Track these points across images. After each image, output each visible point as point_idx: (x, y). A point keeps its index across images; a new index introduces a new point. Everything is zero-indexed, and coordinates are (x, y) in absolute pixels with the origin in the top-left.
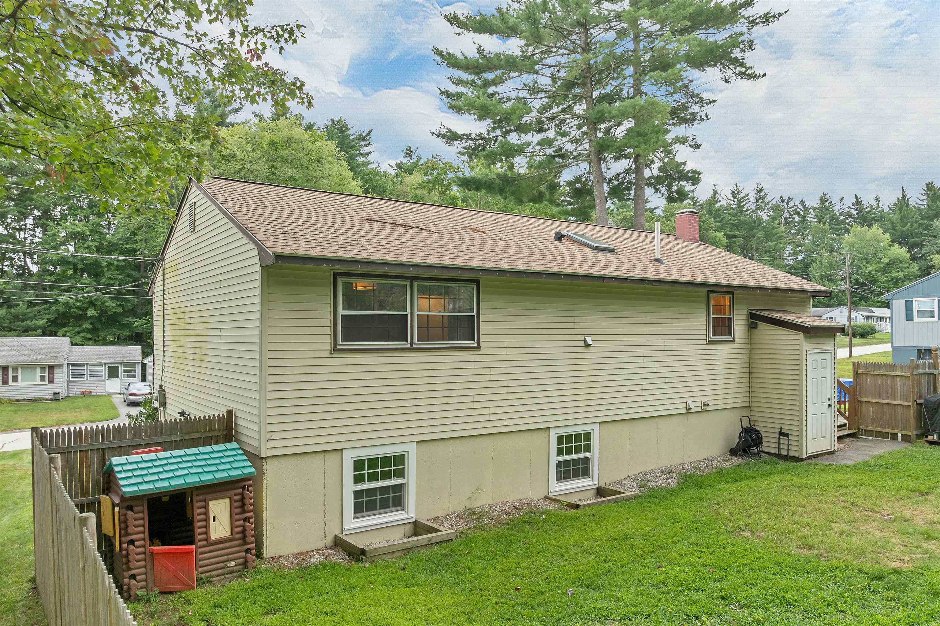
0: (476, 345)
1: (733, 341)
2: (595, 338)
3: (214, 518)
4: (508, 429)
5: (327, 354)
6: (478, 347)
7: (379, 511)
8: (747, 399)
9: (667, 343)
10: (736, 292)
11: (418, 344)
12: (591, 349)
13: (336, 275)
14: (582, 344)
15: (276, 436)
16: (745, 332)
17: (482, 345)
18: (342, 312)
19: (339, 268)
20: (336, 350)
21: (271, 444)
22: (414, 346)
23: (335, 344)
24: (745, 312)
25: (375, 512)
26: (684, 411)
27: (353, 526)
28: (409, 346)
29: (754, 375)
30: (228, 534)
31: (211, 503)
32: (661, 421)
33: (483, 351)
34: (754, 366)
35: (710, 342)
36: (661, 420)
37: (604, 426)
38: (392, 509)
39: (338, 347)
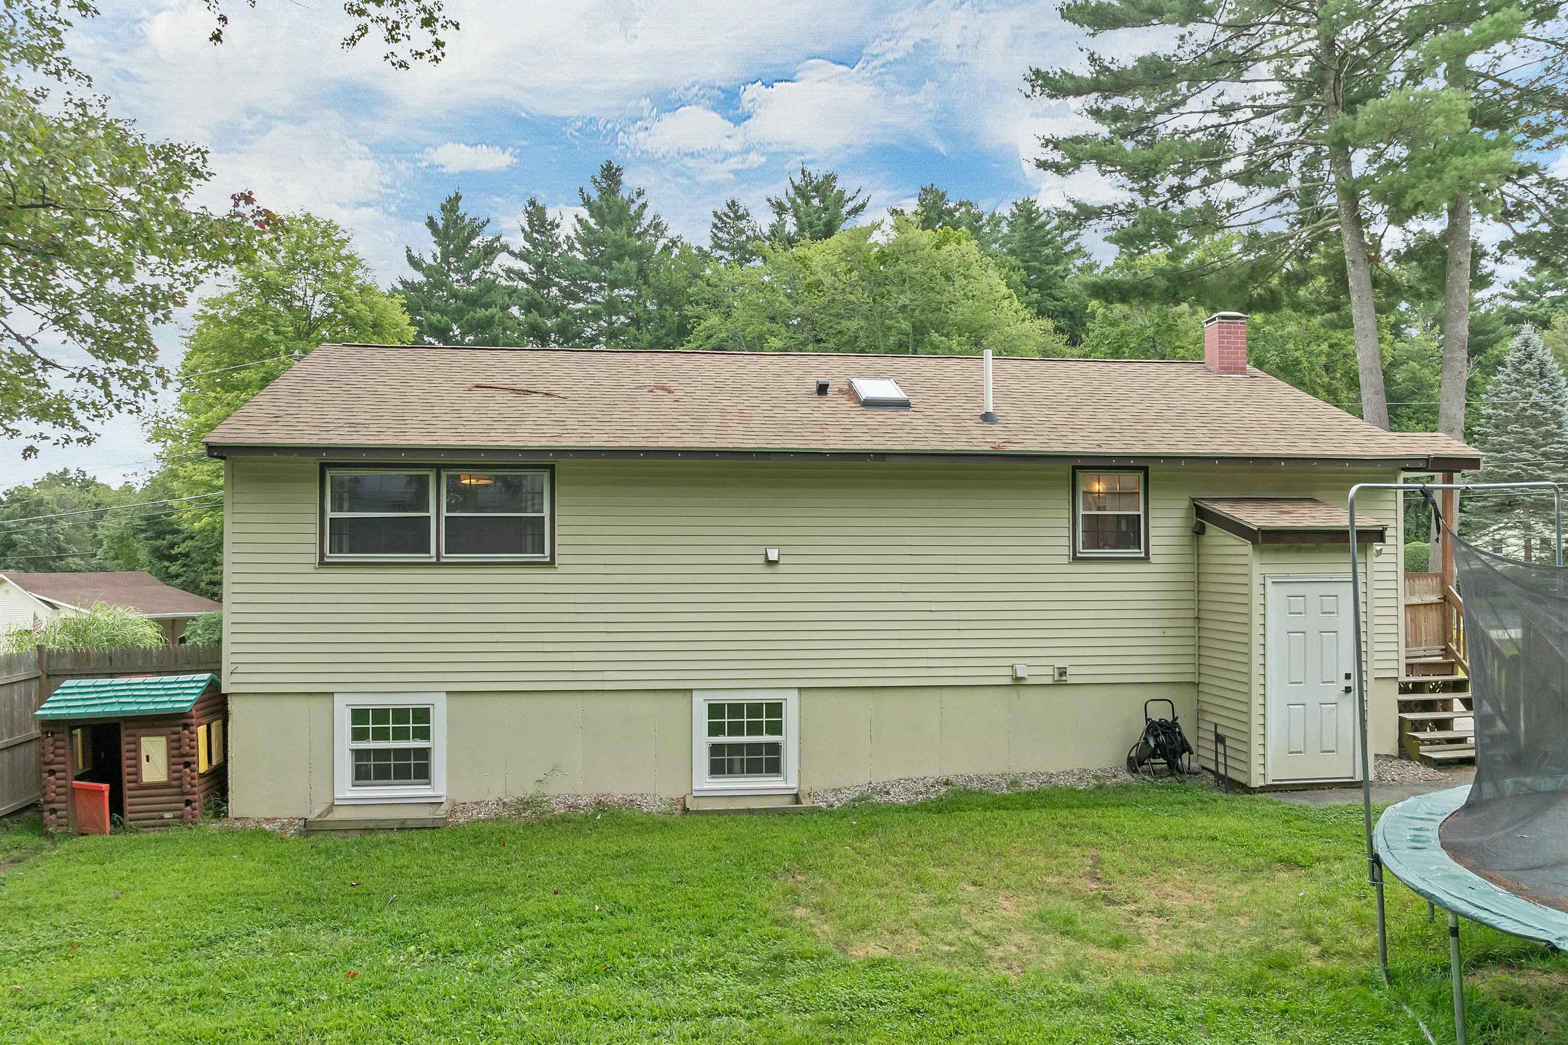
0: (548, 560)
1: (1146, 559)
2: (785, 550)
3: (148, 757)
4: (607, 687)
5: (311, 568)
6: (552, 563)
7: (392, 781)
8: (1190, 669)
9: (961, 560)
10: (1152, 467)
11: (446, 558)
12: (780, 569)
13: (323, 467)
14: (761, 560)
15: (241, 668)
16: (1186, 541)
17: (558, 560)
18: (329, 515)
19: (325, 457)
20: (322, 563)
21: (235, 678)
22: (442, 560)
23: (322, 555)
24: (1185, 504)
25: (386, 781)
26: (1008, 681)
27: (349, 795)
28: (434, 560)
29: (1203, 624)
30: (164, 779)
31: (143, 739)
32: (946, 694)
33: (561, 569)
34: (1204, 606)
35: (1076, 559)
36: (945, 692)
37: (809, 697)
38: (413, 781)
39: (327, 560)
